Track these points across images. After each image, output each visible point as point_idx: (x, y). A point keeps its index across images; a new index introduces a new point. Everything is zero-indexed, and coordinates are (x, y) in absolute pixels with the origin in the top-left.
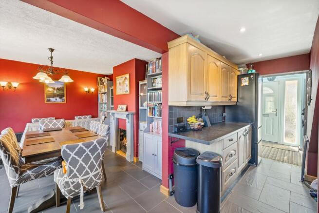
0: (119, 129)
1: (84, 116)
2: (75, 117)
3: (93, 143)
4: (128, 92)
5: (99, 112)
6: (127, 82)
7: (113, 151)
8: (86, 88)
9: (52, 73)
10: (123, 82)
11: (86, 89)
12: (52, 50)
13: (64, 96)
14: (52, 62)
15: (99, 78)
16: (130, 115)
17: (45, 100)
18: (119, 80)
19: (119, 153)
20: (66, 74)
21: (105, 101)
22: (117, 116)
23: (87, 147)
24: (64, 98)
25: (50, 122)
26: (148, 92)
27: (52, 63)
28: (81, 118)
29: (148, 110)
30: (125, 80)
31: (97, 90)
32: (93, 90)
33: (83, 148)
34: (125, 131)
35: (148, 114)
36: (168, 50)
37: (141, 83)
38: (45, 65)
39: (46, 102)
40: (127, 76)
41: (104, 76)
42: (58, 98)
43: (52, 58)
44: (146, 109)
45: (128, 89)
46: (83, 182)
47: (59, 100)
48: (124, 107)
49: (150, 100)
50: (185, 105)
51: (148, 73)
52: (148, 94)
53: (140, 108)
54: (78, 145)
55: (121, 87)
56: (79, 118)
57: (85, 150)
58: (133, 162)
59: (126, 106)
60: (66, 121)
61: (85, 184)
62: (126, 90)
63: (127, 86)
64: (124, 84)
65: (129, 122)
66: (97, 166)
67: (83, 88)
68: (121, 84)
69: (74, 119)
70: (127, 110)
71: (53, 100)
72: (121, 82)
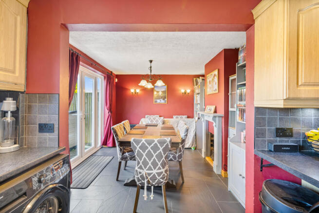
0: (210, 134)
1: (180, 116)
2: (174, 116)
3: (154, 141)
4: (217, 92)
5: (195, 113)
6: (216, 79)
7: (203, 156)
8: (183, 89)
9: (151, 79)
10: (213, 79)
11: (183, 91)
12: (151, 61)
13: (166, 98)
14: (151, 70)
15: (195, 79)
16: (217, 118)
17: (154, 101)
18: (209, 78)
19: (208, 159)
20: (160, 79)
21: (199, 102)
22: (206, 118)
23: (150, 144)
24: (166, 99)
25: (154, 119)
26: (237, 89)
27: (151, 72)
28: (178, 118)
29: (238, 112)
30: (214, 77)
31: (193, 91)
32: (188, 91)
33: (145, 144)
34: (212, 136)
35: (238, 119)
36: (254, 21)
37: (231, 78)
38: (145, 74)
39: (154, 103)
40: (216, 72)
41: (198, 76)
42: (162, 100)
43: (151, 67)
44: (235, 111)
45: (216, 87)
46: (148, 176)
47: (162, 101)
48: (213, 108)
49: (241, 100)
50: (282, 106)
51: (238, 64)
52: (238, 91)
53: (230, 109)
54: (142, 140)
55: (210, 86)
56: (177, 118)
57: (147, 146)
58: (220, 176)
59: (215, 106)
60: (165, 119)
61: (149, 178)
62: (214, 89)
63: (216, 84)
64: (213, 82)
65: (216, 126)
66: (159, 165)
67: (180, 90)
68: (211, 82)
69: (172, 118)
70: (215, 112)
71: (158, 101)
72: (211, 79)
